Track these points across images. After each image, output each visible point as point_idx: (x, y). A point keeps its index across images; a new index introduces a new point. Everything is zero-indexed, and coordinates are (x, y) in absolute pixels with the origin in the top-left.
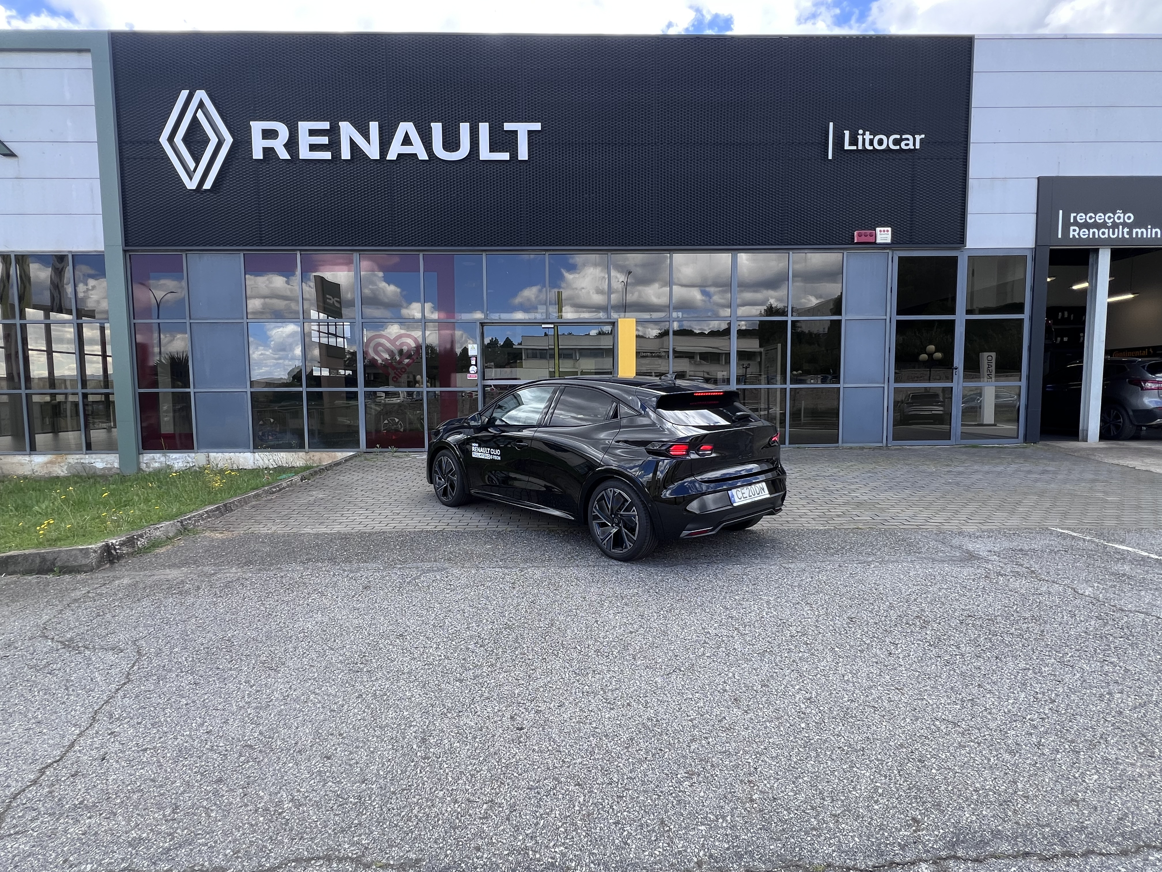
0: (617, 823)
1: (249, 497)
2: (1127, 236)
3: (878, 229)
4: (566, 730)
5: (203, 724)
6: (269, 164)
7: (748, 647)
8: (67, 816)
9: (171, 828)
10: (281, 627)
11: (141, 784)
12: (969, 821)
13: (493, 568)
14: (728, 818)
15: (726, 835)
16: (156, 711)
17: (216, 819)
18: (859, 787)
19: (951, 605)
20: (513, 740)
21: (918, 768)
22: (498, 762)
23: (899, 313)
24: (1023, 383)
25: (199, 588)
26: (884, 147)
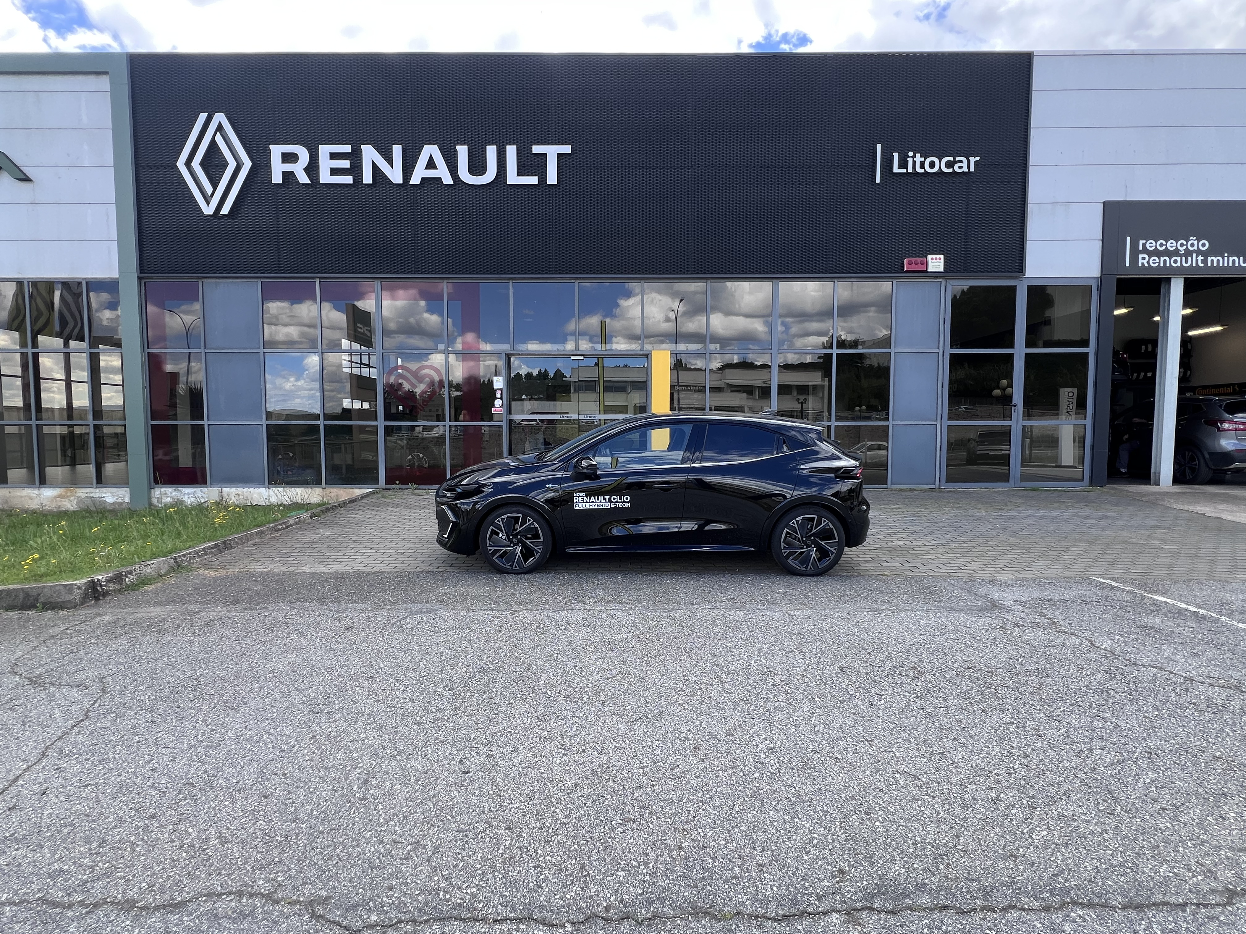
0: (535, 867)
1: (251, 535)
2: (1202, 265)
3: (929, 257)
4: (512, 775)
5: (149, 762)
6: (288, 188)
7: (725, 695)
9: (94, 861)
10: (252, 667)
11: (75, 818)
12: (897, 873)
13: (484, 610)
14: (651, 865)
15: (644, 881)
16: (107, 749)
17: (140, 853)
18: (794, 837)
19: (953, 656)
20: (455, 784)
21: (863, 820)
22: (434, 805)
23: (952, 346)
24: (1089, 422)
25: (179, 626)
26: (935, 170)
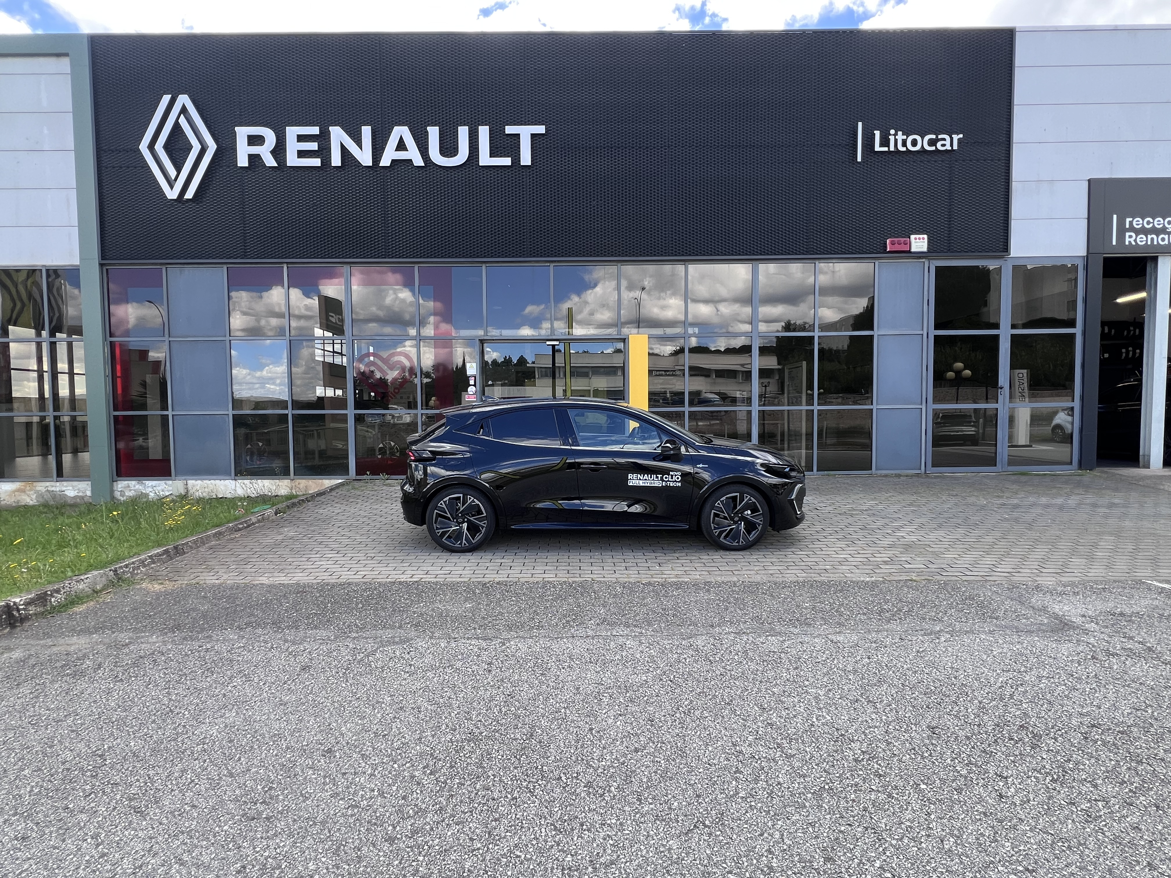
1: (209, 537)
3: (913, 237)
6: (255, 172)
7: (798, 780)
23: (937, 328)
24: (1077, 404)
26: (918, 148)
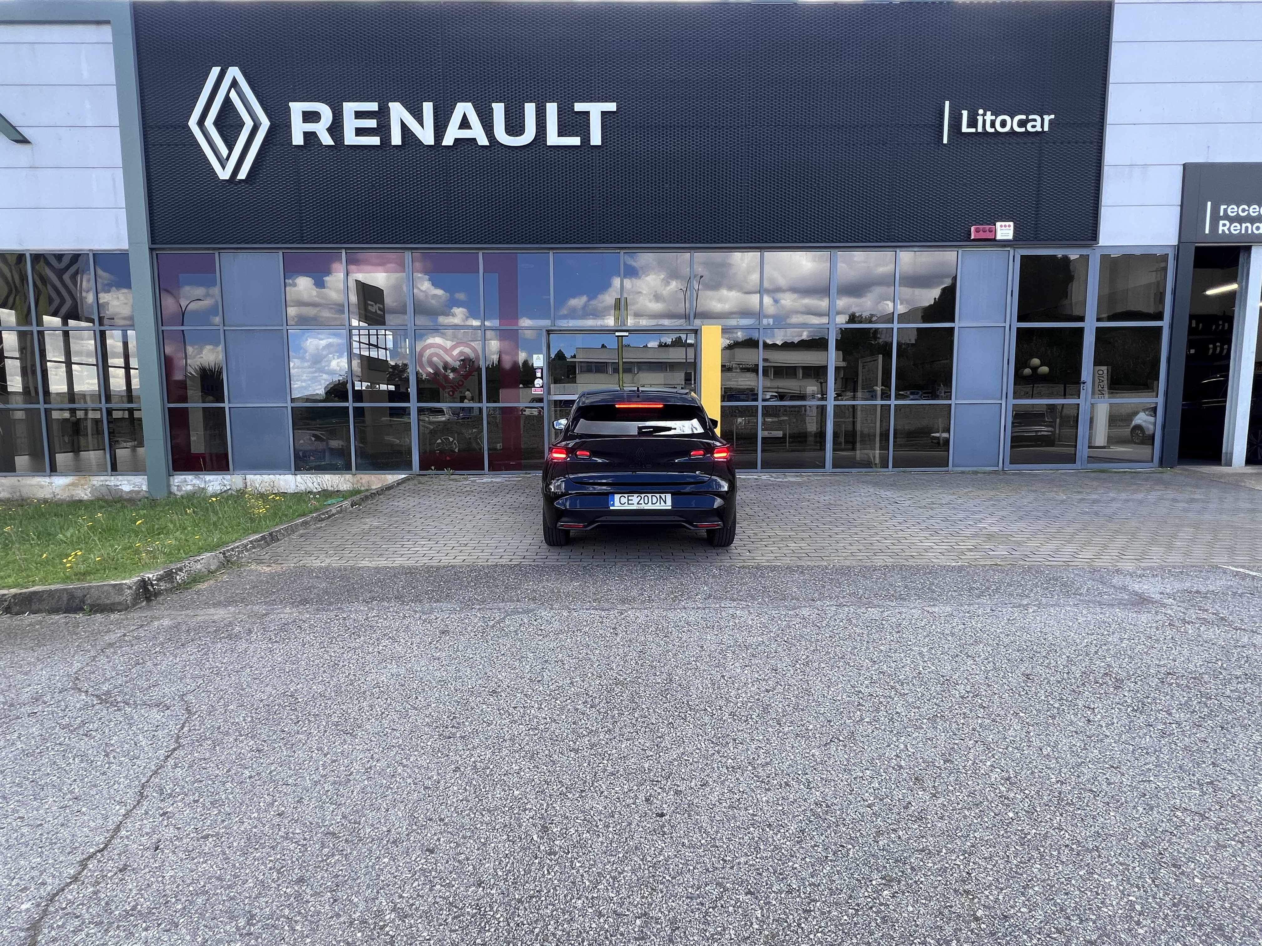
1: (296, 525)
3: (998, 224)
4: (718, 818)
5: (272, 804)
6: (310, 150)
7: (914, 710)
8: (118, 927)
10: (351, 680)
11: (205, 883)
13: (587, 609)
16: (215, 786)
17: (303, 934)
18: (1108, 901)
19: (1141, 659)
20: (654, 830)
22: (642, 860)
24: (1160, 400)
25: (250, 631)
26: (1007, 129)
